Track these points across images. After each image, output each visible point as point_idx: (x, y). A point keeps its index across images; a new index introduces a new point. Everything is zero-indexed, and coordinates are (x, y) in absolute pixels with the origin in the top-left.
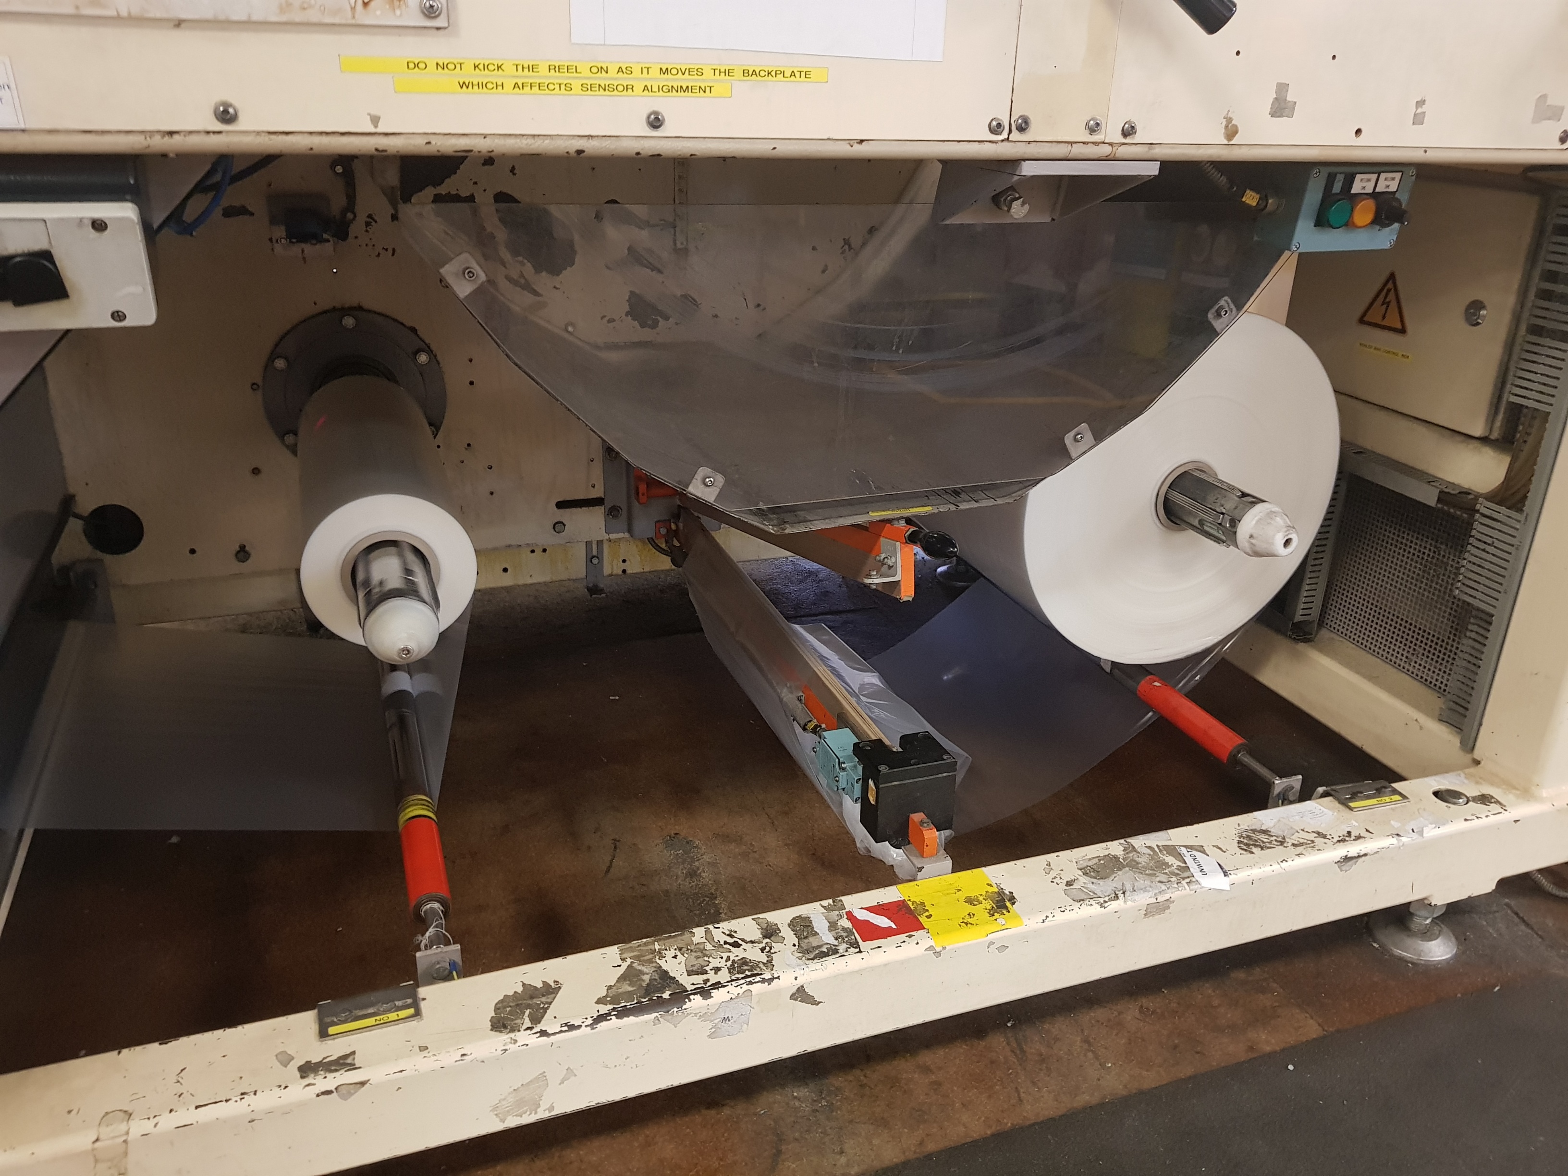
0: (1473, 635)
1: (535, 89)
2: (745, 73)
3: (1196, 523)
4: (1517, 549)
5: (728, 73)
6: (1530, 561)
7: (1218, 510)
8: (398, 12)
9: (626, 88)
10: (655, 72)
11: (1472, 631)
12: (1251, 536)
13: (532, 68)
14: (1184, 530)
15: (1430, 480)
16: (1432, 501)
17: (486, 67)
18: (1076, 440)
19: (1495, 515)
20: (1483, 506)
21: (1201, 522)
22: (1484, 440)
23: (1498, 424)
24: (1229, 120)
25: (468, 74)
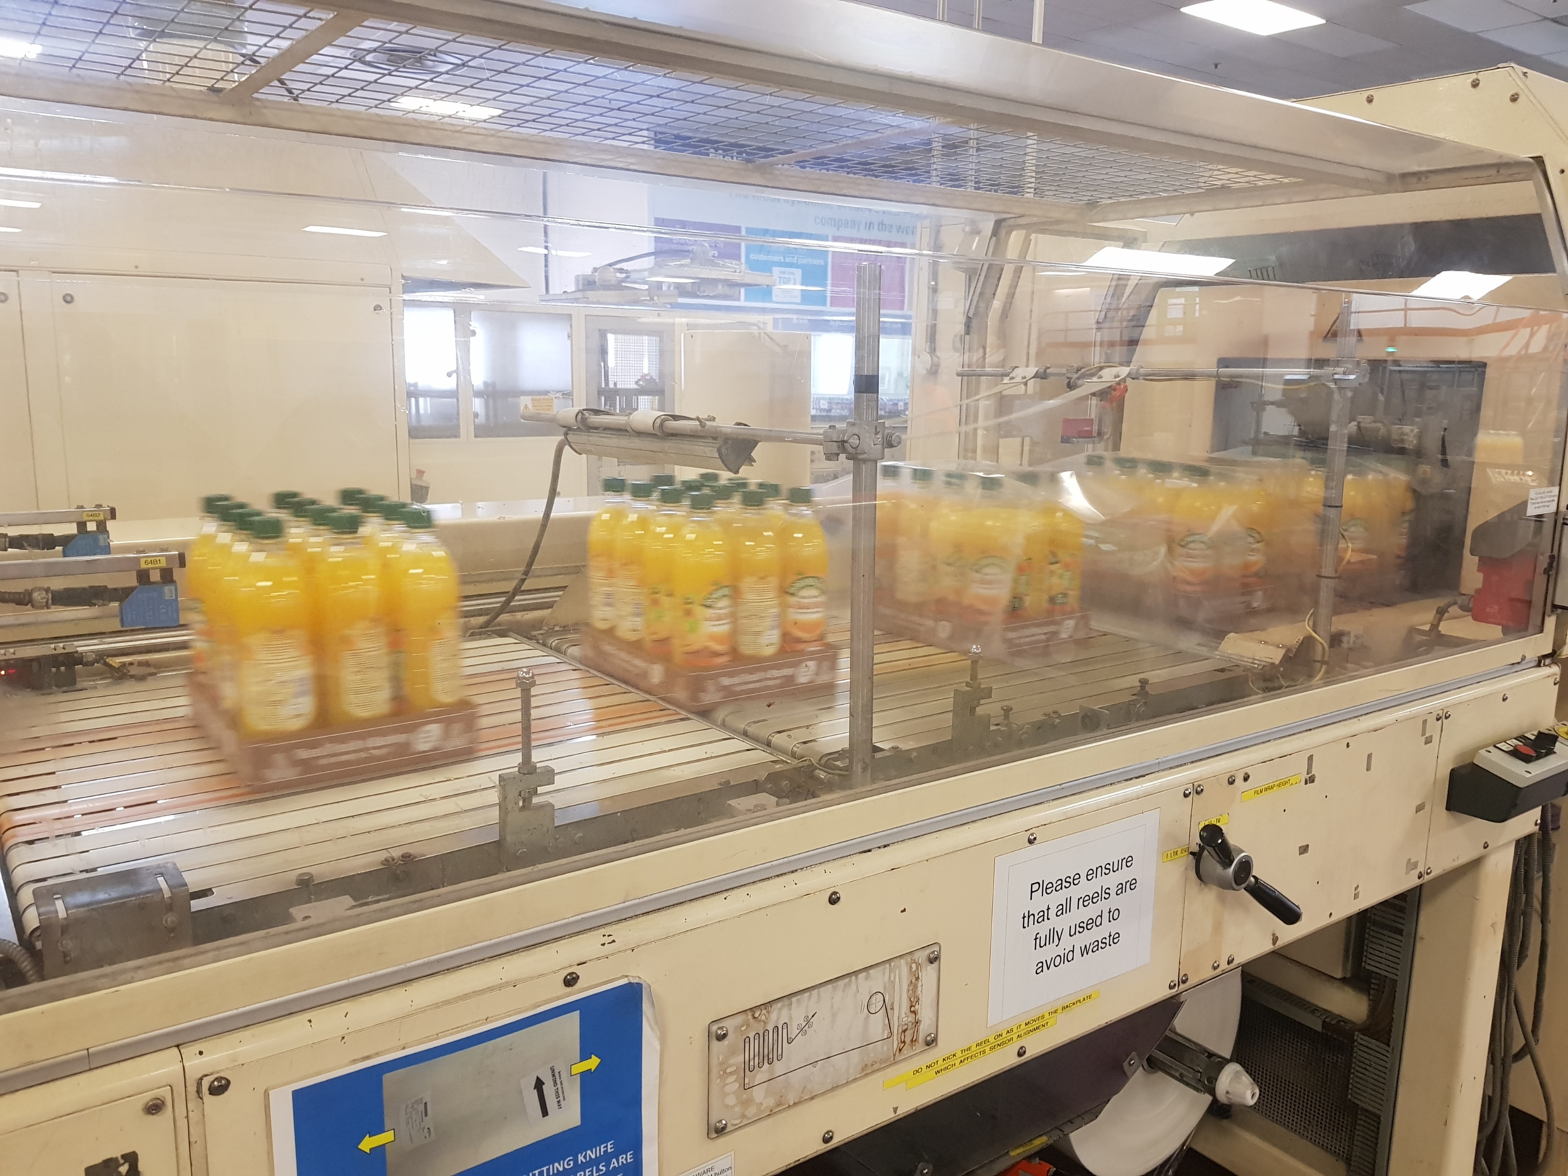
0: (1362, 1122)
1: (969, 1060)
2: (1063, 1008)
3: (1177, 1075)
4: (1390, 1071)
5: (1056, 1012)
6: (1401, 1080)
7: (1195, 1068)
8: (914, 1048)
9: (1009, 1041)
10: (1023, 1026)
11: (1361, 1120)
12: (1227, 1092)
13: (969, 1049)
14: (1156, 1072)
15: (1315, 1010)
16: (1318, 1028)
17: (948, 1058)
18: (1130, 1065)
19: (1369, 1045)
20: (1359, 1037)
21: (1181, 1075)
22: (1344, 980)
23: (1349, 968)
24: (1274, 935)
25: (941, 1065)
